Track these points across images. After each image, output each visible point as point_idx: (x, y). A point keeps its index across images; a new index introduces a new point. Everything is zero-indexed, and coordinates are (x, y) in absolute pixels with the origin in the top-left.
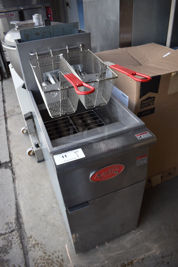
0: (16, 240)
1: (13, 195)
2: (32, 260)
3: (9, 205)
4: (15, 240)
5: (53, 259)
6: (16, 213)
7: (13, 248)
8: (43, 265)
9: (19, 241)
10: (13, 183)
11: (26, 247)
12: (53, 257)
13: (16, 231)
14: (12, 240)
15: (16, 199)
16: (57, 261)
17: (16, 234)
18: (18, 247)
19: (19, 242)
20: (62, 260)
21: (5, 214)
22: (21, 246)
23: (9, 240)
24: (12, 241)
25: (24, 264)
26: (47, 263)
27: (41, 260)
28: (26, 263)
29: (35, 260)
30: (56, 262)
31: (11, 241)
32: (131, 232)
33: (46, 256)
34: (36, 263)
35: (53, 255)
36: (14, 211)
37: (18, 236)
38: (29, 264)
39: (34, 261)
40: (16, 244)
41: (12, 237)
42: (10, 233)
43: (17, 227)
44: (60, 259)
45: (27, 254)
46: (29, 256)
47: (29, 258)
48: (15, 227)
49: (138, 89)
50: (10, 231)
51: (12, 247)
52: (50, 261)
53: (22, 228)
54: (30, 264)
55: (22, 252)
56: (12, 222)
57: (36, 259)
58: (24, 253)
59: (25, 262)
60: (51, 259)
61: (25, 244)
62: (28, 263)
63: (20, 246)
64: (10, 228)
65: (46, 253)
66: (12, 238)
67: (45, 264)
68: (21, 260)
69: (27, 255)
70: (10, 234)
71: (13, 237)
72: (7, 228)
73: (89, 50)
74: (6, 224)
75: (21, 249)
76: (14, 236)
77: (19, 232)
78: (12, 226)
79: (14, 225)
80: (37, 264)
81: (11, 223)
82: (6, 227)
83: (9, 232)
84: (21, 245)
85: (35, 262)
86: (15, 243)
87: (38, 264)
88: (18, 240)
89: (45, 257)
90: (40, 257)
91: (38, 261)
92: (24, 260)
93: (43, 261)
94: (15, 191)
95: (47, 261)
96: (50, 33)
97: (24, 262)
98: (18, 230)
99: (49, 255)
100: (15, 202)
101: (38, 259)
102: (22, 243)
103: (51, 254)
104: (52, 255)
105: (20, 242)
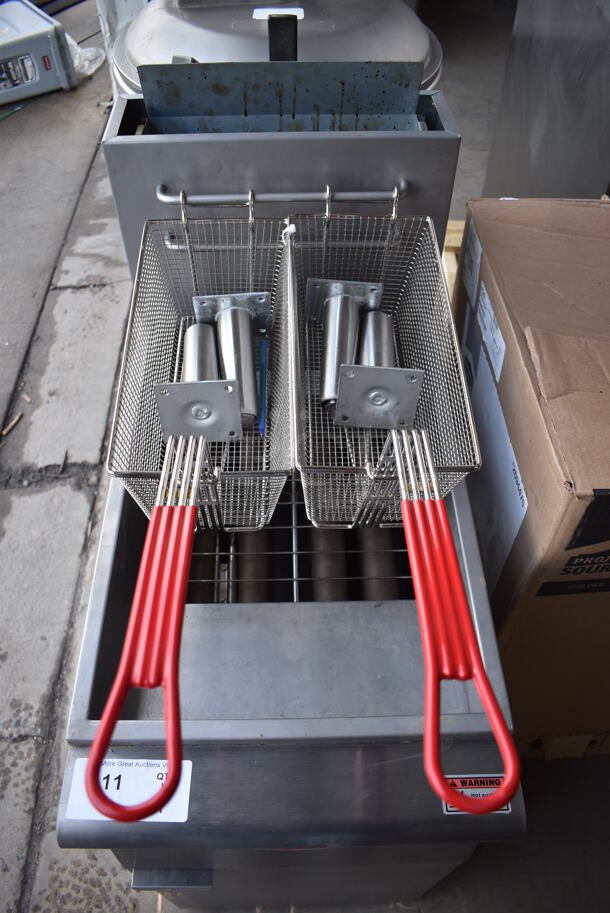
0: (25, 775)
1: (67, 603)
2: (48, 863)
3: (43, 638)
4: (19, 774)
5: (110, 888)
6: (52, 677)
7: (6, 799)
8: (74, 894)
9: (31, 782)
10: (80, 556)
11: (46, 812)
12: (112, 884)
13: (31, 744)
14: (12, 768)
15: (71, 624)
16: (118, 898)
17: (29, 755)
18: (21, 800)
19: (30, 784)
20: (135, 906)
21: (19, 665)
22: (31, 804)
23: (4, 765)
24: (10, 771)
25: (21, 867)
26: (87, 892)
27: (74, 874)
28: (27, 864)
29: (56, 866)
30: (113, 902)
31: (7, 771)
32: (392, 906)
33: (92, 867)
34: (55, 879)
35: (115, 875)
36: (49, 668)
37: (32, 765)
38: (35, 871)
39: (51, 868)
40: (19, 790)
41: (16, 758)
42: (15, 740)
43: (39, 730)
44: (131, 898)
45: (41, 835)
46: (43, 844)
47: (43, 851)
48: (35, 729)
49: (567, 519)
50: (15, 736)
51: (6, 792)
52: (97, 891)
53: (53, 739)
54: (38, 874)
55: (27, 824)
56: (32, 703)
57: (61, 865)
58: (32, 828)
59: (26, 861)
60: (104, 885)
61: (46, 799)
62: (33, 866)
63: (28, 800)
64: (18, 723)
65: (96, 859)
66: (14, 764)
67: (81, 895)
68: (14, 851)
69: (40, 840)
70: (13, 746)
71: (18, 761)
72: (11, 721)
73: (429, 220)
74: (11, 703)
75: (28, 812)
76: (21, 758)
77: (42, 750)
78: (26, 720)
79: (34, 719)
80: (57, 884)
81: (28, 707)
82: (8, 714)
83: (11, 735)
84: (31, 796)
85: (54, 873)
86: (16, 785)
87: (61, 886)
88: (28, 779)
89: (86, 871)
90: (74, 862)
91: (65, 876)
92: (24, 854)
93: (76, 881)
94: (77, 589)
95: (89, 886)
96: (280, 94)
97: (22, 862)
98: (40, 740)
99: (102, 869)
100: (64, 634)
101: (65, 869)
102: (37, 791)
103: (107, 870)
104: (110, 874)
105: (33, 787)
